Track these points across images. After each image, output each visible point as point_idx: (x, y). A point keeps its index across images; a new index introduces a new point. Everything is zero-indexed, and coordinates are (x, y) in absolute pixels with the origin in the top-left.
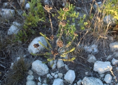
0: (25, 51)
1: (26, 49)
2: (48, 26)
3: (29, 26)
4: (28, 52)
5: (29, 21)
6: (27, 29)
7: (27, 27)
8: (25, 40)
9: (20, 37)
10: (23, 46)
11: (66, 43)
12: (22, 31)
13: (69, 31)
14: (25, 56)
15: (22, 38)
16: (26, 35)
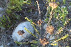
0: (8, 38)
1: (9, 36)
2: (34, 9)
3: (13, 10)
4: (13, 40)
5: (12, 5)
6: (11, 13)
7: (10, 11)
8: (8, 26)
9: (3, 23)
10: (7, 33)
11: (56, 28)
12: (5, 16)
13: (59, 15)
14: (9, 44)
15: (5, 24)
16: (10, 21)
